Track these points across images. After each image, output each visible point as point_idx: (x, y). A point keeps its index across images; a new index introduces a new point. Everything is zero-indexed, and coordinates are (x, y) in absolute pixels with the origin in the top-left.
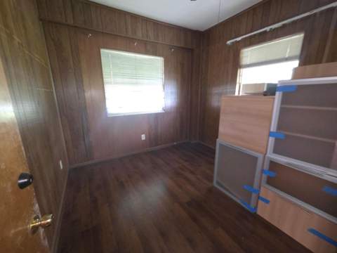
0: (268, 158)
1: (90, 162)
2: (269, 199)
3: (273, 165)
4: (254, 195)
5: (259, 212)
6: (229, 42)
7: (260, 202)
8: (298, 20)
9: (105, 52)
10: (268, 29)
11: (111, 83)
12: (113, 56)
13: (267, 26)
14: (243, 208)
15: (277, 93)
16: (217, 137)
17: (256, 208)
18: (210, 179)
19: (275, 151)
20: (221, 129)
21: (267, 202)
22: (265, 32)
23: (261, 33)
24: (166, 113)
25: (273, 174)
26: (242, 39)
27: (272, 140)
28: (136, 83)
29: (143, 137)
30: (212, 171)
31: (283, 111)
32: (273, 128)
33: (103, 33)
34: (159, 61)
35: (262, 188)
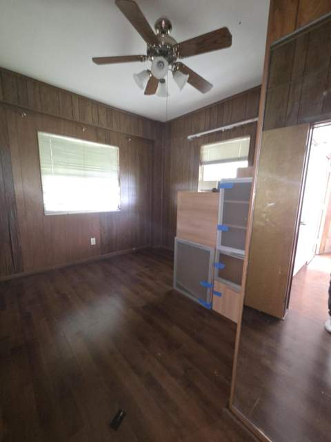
0: (219, 251)
1: (17, 275)
2: (220, 292)
3: (223, 257)
4: (209, 290)
5: (214, 308)
6: (189, 137)
7: (214, 296)
8: (245, 125)
9: (42, 136)
10: (223, 129)
11: (50, 173)
12: (54, 141)
13: (222, 126)
14: (201, 307)
15: (221, 190)
16: (175, 236)
17: (211, 304)
18: (170, 282)
19: (223, 244)
20: (179, 226)
21: (219, 294)
22: (221, 131)
23: (217, 132)
24: (122, 212)
25: (223, 266)
26: (202, 136)
27: (219, 233)
28: (85, 176)
29: (93, 241)
30: (172, 274)
31: (226, 206)
32: (220, 222)
33: (42, 114)
34: (112, 152)
35: (215, 282)
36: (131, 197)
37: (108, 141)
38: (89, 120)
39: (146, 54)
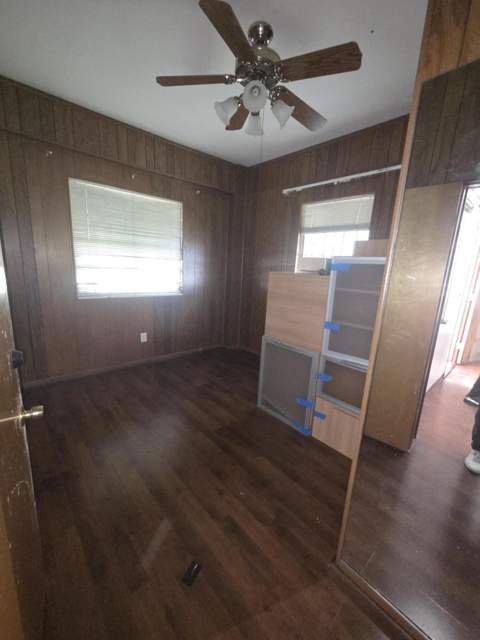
0: (325, 357)
2: (324, 412)
3: (330, 366)
4: (308, 410)
5: (315, 435)
6: (285, 191)
7: (315, 418)
8: (368, 177)
9: (76, 185)
10: (335, 181)
11: (86, 240)
12: (91, 193)
13: (334, 178)
14: (295, 432)
15: (332, 272)
16: (263, 333)
17: (311, 429)
18: (253, 398)
19: (331, 348)
20: (269, 321)
21: (323, 417)
22: (332, 184)
23: (327, 186)
24: (186, 296)
25: (330, 378)
26: (304, 190)
27: (327, 333)
28: (134, 244)
29: (144, 337)
30: (256, 387)
31: (337, 295)
32: (328, 317)
33: (74, 151)
34: (173, 209)
35: (318, 399)
36: (198, 276)
37: (167, 194)
38: (142, 163)
39: (234, 73)
